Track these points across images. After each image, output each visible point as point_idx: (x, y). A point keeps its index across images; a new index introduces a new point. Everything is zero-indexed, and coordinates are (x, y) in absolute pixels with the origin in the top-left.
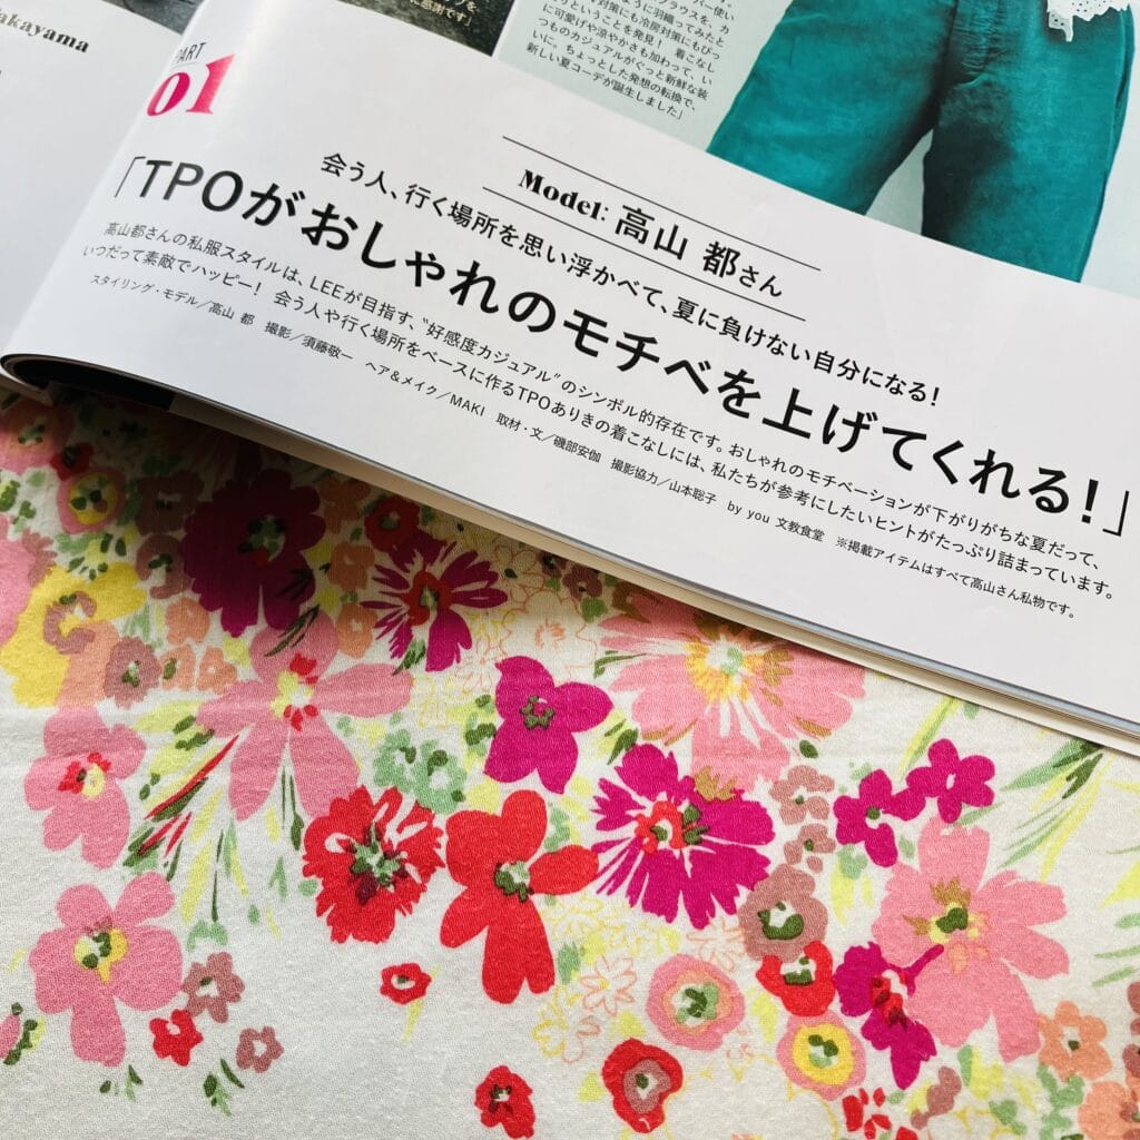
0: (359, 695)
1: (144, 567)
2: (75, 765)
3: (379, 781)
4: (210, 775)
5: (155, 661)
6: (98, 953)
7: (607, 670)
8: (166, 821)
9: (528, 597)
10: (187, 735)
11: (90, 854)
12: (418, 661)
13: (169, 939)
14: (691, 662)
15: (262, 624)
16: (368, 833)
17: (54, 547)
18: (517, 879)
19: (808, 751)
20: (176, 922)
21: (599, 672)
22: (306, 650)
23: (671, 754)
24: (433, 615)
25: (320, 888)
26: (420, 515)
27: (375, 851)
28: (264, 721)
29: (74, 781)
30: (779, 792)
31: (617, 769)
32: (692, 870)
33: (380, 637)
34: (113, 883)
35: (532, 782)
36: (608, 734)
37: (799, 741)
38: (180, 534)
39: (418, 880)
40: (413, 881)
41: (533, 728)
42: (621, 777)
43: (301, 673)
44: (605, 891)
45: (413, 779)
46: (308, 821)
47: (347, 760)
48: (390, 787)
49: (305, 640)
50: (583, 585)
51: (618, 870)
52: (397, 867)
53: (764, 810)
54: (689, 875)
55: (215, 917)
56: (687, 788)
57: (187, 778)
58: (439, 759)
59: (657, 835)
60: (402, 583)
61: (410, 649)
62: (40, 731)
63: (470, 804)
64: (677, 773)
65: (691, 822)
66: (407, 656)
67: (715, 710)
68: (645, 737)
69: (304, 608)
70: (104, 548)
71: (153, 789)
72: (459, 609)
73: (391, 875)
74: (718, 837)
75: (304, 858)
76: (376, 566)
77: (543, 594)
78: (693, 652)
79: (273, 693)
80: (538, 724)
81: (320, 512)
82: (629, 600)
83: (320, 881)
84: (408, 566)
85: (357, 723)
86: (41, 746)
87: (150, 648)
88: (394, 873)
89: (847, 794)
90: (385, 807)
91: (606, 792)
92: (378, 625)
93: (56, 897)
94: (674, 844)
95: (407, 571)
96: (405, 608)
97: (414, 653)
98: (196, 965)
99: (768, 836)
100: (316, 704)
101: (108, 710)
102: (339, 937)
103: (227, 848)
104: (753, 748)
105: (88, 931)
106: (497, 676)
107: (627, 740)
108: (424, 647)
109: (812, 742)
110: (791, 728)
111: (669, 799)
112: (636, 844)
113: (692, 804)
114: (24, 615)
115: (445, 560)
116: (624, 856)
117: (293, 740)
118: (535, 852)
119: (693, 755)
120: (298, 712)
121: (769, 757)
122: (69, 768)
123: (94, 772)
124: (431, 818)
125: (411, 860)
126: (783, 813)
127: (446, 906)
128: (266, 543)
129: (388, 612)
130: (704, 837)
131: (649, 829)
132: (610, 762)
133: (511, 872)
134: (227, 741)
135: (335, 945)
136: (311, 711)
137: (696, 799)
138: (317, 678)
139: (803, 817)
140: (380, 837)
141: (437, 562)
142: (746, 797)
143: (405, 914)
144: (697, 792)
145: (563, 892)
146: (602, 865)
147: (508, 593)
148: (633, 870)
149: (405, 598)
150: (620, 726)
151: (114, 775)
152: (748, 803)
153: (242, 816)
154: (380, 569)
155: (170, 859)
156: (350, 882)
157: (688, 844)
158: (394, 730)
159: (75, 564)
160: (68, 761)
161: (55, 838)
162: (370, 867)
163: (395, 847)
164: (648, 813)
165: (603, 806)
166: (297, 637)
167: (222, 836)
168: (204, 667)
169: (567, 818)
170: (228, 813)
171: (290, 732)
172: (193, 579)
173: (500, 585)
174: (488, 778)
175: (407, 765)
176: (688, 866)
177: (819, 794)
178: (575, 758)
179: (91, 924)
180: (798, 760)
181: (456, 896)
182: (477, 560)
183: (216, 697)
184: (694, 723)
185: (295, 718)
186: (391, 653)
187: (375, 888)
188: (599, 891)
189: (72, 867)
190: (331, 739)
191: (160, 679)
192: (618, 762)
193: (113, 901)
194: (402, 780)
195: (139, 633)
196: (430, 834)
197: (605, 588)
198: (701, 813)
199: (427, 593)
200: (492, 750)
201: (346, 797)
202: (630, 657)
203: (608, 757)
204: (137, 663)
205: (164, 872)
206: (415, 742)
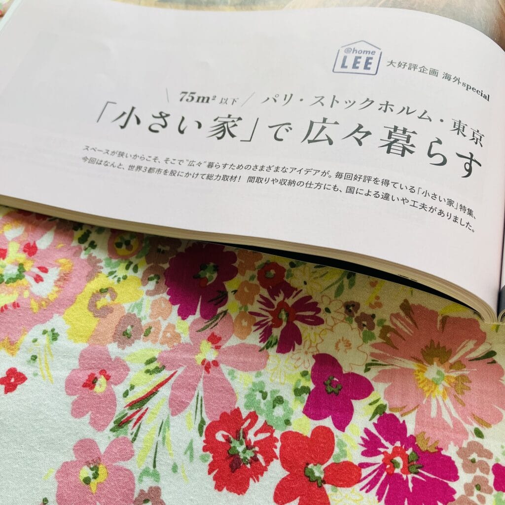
0: (241, 359)
1: (145, 280)
2: (93, 375)
3: (247, 406)
4: (161, 389)
5: (141, 326)
6: (91, 476)
7: (372, 369)
8: (135, 410)
9: (335, 324)
10: (152, 367)
11: (94, 423)
12: (273, 346)
13: (129, 475)
14: (417, 373)
15: (198, 315)
16: (238, 433)
17: (102, 264)
18: (317, 474)
19: (479, 434)
20: (135, 466)
21: (367, 370)
22: (217, 331)
23: (404, 421)
24: (284, 324)
25: (211, 459)
26: (286, 273)
27: (241, 444)
28: (191, 364)
29: (91, 383)
30: (462, 453)
31: (374, 424)
32: (413, 488)
33: (255, 331)
34: (104, 439)
35: (328, 422)
36: (370, 404)
37: (474, 428)
38: (166, 266)
39: (264, 464)
40: (261, 464)
41: (331, 393)
42: (376, 429)
43: (213, 343)
44: (364, 490)
45: (265, 408)
46: (208, 422)
47: (231, 392)
48: (252, 410)
49: (218, 326)
50: (365, 323)
51: (372, 479)
52: (253, 455)
53: (453, 462)
54: (411, 490)
55: (154, 466)
56: (411, 442)
57: (149, 389)
58: (279, 401)
59: (395, 465)
60: (272, 306)
61: (270, 339)
62: (78, 355)
63: (294, 428)
64: (406, 432)
65: (412, 461)
66: (268, 342)
67: (429, 402)
68: (390, 409)
69: (220, 310)
70: (127, 268)
71: (130, 392)
72: (298, 323)
73: (249, 458)
74: (428, 472)
75: (204, 441)
76: (260, 295)
77: (343, 323)
78: (419, 369)
79: (198, 351)
80: (333, 391)
81: (236, 265)
82: (388, 335)
83: (211, 455)
84: (276, 298)
85: (239, 374)
86: (77, 362)
87: (140, 320)
88: (251, 457)
89: (500, 463)
90: (249, 421)
91: (367, 435)
92: (256, 324)
93: (73, 443)
94: (403, 471)
95: (275, 300)
96: (271, 318)
97: (271, 342)
98: (142, 491)
99: (456, 478)
100: (218, 360)
101: (113, 349)
102: (219, 488)
103: (165, 429)
104: (448, 426)
105: (88, 464)
106: (313, 361)
107: (380, 409)
108: (277, 340)
109: (481, 429)
110: (470, 419)
111: (402, 446)
112: (382, 468)
113: (414, 451)
114: (80, 295)
115: (295, 298)
116: (376, 473)
117: (205, 377)
118: (327, 461)
119: (416, 424)
120: (209, 363)
121: (457, 433)
122: (89, 376)
123: (102, 380)
124: (273, 431)
125: (260, 452)
126: (464, 466)
127: (278, 481)
128: (208, 275)
129: (262, 318)
130: (420, 471)
131: (389, 460)
132: (370, 420)
133: (314, 469)
134: (172, 372)
135: (216, 492)
136: (216, 363)
137: (416, 449)
138: (220, 346)
139: (475, 471)
140: (245, 437)
141: (291, 298)
142: (443, 452)
143: (255, 482)
144: (417, 445)
145: (341, 486)
146: (363, 476)
147: (325, 320)
148: (380, 482)
149: (271, 313)
150: (377, 401)
151: (112, 383)
152: (445, 456)
153: (174, 414)
154: (262, 297)
155: (135, 430)
156: (227, 458)
157: (411, 473)
158: (257, 380)
159: (111, 273)
160: (89, 372)
161: (77, 411)
162: (239, 453)
163: (252, 444)
164: (390, 451)
165: (366, 443)
166: (214, 324)
167: (163, 422)
168: (165, 332)
169: (346, 446)
170: (166, 410)
171: (204, 373)
172: (168, 288)
173: (321, 315)
174: (304, 415)
175: (262, 401)
176: (411, 485)
177: (484, 459)
178: (352, 414)
179: (89, 459)
180: (472, 438)
181: (283, 477)
182: (311, 301)
183: (169, 349)
184: (417, 407)
185: (207, 366)
186: (259, 340)
187: (240, 464)
188: (361, 489)
189: (83, 428)
190: (225, 380)
191: (142, 336)
192: (375, 420)
193: (103, 449)
194: (259, 408)
195: (136, 312)
196: (272, 440)
197: (376, 327)
198: (419, 458)
199: (283, 312)
200: (308, 401)
201: (229, 411)
202: (385, 365)
203: (370, 416)
204: (132, 326)
205: (130, 437)
206: (267, 389)
